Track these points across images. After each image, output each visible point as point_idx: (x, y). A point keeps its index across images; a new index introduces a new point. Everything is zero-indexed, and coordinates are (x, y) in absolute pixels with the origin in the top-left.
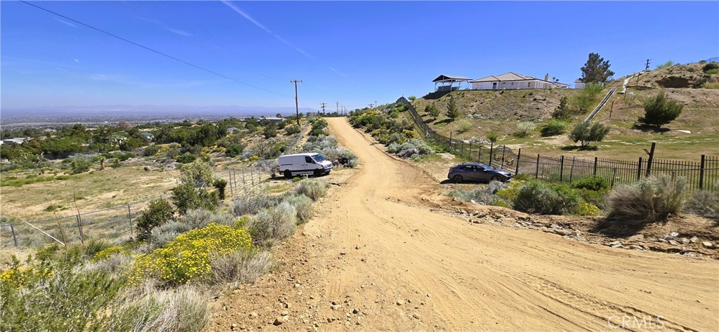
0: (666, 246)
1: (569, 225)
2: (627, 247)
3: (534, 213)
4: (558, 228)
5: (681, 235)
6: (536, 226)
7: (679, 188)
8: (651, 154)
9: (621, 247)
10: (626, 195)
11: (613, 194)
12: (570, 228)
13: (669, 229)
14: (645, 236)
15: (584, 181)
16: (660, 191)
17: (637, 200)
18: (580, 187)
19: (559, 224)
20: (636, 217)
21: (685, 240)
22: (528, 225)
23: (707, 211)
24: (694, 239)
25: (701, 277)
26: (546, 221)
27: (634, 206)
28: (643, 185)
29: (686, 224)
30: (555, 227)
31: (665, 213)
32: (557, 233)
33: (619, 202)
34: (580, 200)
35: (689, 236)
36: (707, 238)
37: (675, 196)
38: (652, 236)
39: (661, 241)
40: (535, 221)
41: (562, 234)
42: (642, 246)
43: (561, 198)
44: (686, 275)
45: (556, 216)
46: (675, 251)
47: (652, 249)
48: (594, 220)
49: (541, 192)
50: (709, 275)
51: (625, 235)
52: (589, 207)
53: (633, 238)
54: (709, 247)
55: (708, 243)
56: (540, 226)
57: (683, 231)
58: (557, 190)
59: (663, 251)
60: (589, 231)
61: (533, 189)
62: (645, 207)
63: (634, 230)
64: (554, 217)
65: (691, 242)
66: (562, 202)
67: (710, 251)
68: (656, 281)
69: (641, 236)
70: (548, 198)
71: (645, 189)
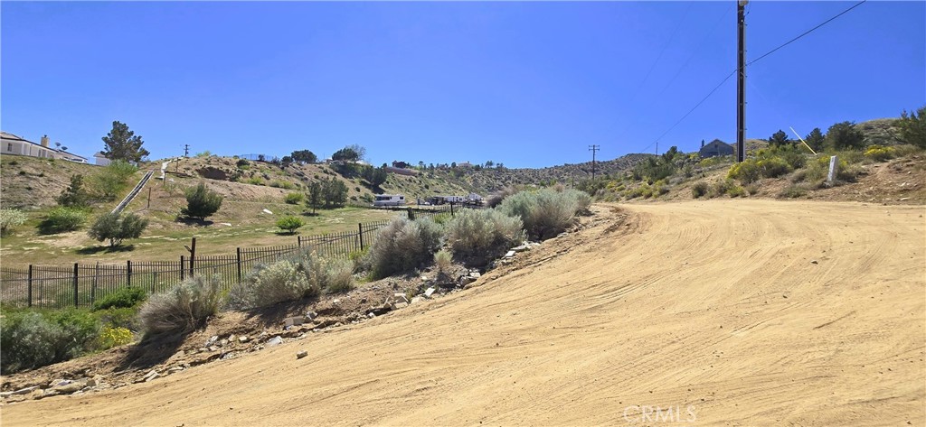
0: (206, 355)
1: (82, 372)
2: (166, 373)
3: (20, 370)
4: (63, 384)
5: (221, 337)
6: (21, 393)
7: (214, 286)
8: (193, 251)
9: (157, 377)
10: (161, 306)
11: (146, 308)
12: (84, 376)
13: (209, 334)
14: (186, 352)
15: (114, 297)
16: (197, 293)
17: (174, 309)
18: (106, 307)
19: (66, 376)
20: (174, 331)
21: (224, 341)
22: (6, 397)
23: (243, 304)
24: (232, 338)
25: (236, 378)
26: (40, 379)
27: (170, 318)
28: (179, 291)
29: (224, 323)
30: (58, 383)
31: (203, 316)
32: (62, 392)
33: (153, 317)
34: (101, 327)
35: (226, 336)
36: (242, 332)
37: (212, 298)
38: (192, 349)
39: (201, 352)
40: (20, 385)
41: (70, 391)
42: (182, 366)
43: (68, 333)
44: (223, 382)
45: (60, 365)
46: (216, 357)
47: (194, 364)
48: (123, 351)
49: (29, 332)
50: (242, 372)
51: (162, 360)
52: (116, 333)
53: (171, 360)
54: (244, 342)
55: (243, 338)
56: (29, 391)
57: (222, 333)
58: (60, 322)
59: (204, 362)
60: (115, 370)
61: (14, 328)
62: (182, 316)
63: (173, 348)
64: (56, 367)
65: (229, 342)
66: (70, 339)
67: (246, 345)
68: (191, 406)
69: (181, 353)
70: (45, 338)
71: (181, 294)
